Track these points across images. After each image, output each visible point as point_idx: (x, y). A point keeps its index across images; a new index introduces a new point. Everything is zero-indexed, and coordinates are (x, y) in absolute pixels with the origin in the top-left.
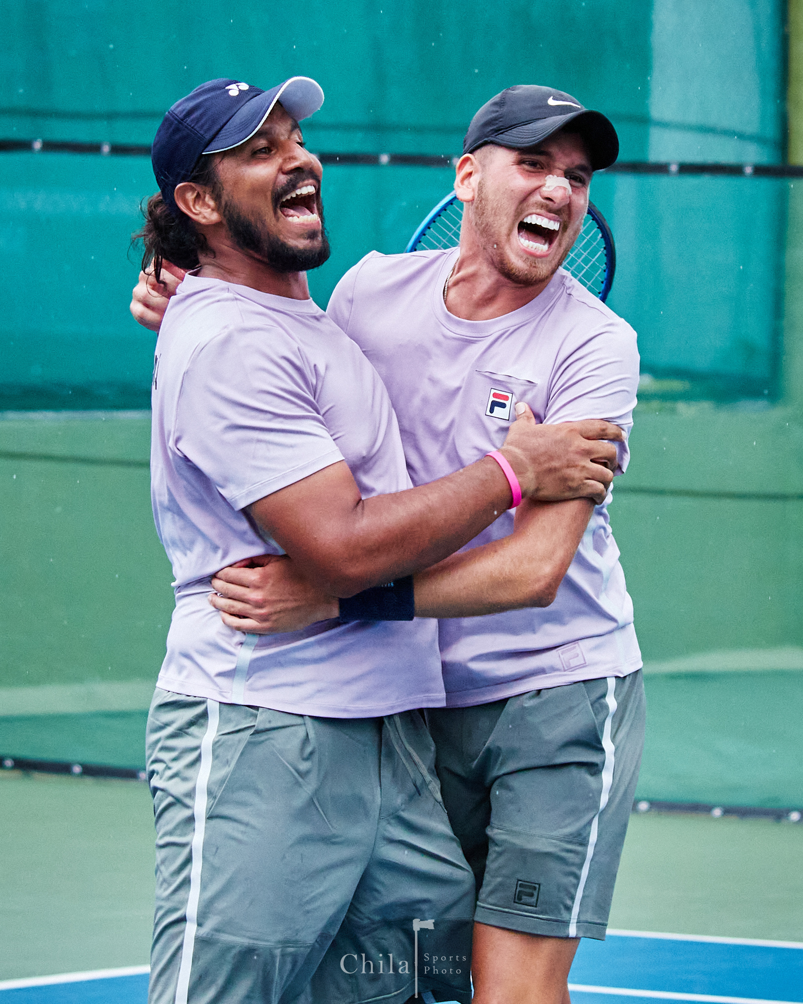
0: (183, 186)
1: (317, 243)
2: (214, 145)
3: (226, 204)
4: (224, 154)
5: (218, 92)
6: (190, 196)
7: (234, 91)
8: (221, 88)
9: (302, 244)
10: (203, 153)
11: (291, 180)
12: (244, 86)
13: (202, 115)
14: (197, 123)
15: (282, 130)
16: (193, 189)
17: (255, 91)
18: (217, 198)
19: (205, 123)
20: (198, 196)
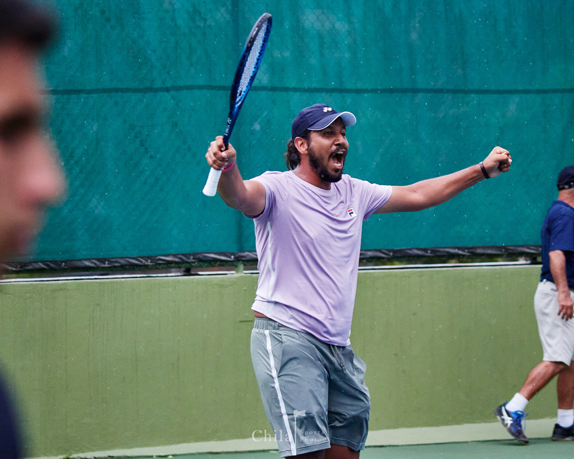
0: (299, 138)
1: (337, 174)
2: (313, 127)
3: (310, 149)
4: (315, 131)
5: (320, 109)
6: (300, 142)
7: (326, 110)
8: (322, 108)
9: (333, 173)
10: (308, 129)
11: (338, 148)
12: (330, 109)
13: (312, 115)
14: (309, 118)
15: (338, 129)
16: (301, 140)
17: (333, 112)
18: (309, 146)
19: (312, 118)
20: (302, 143)
